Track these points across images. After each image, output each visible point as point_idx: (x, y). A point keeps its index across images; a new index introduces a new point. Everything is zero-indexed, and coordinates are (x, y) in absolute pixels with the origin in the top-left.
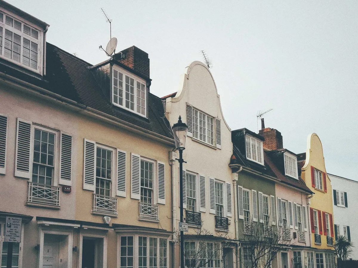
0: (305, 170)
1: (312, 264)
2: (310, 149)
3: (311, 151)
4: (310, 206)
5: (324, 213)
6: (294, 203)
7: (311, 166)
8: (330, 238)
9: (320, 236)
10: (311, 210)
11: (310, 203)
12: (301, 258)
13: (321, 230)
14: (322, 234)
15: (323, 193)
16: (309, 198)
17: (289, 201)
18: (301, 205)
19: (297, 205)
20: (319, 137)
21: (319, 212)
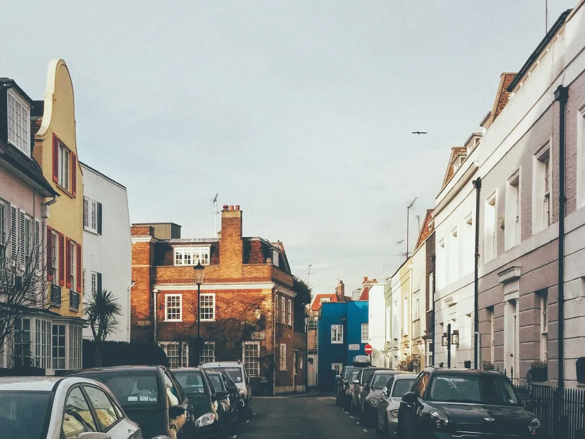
0: (42, 140)
1: (48, 346)
2: (53, 96)
3: (54, 100)
4: (48, 223)
5: (68, 241)
6: (21, 210)
7: (53, 133)
8: (75, 294)
9: (60, 288)
10: (50, 230)
11: (48, 215)
12: (29, 333)
13: (61, 277)
14: (63, 286)
15: (70, 197)
16: (49, 203)
17: (12, 205)
18: (33, 218)
19: (26, 217)
20: (70, 72)
21: (61, 238)
